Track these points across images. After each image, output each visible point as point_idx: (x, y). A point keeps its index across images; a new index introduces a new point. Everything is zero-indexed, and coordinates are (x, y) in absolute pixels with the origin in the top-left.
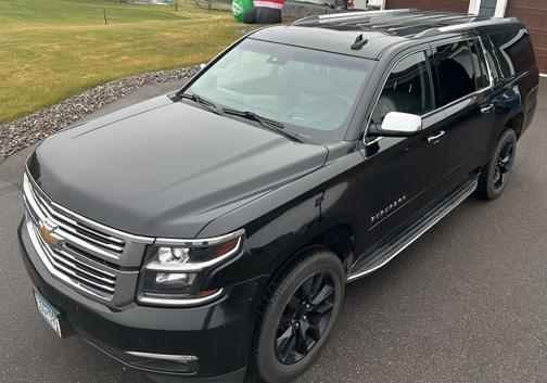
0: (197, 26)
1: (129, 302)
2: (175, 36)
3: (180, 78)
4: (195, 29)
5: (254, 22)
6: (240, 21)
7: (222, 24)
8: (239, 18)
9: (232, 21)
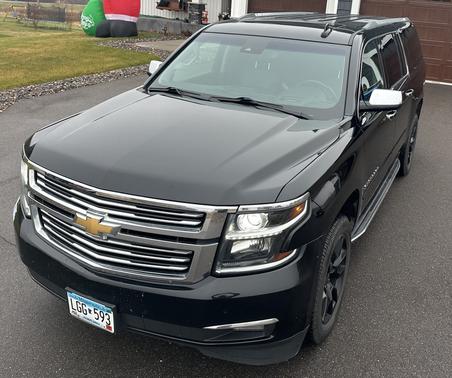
0: (44, 41)
1: (206, 276)
2: (26, 51)
3: (56, 91)
4: (45, 44)
5: (107, 35)
6: (91, 35)
7: (71, 37)
8: (89, 32)
9: (81, 35)
